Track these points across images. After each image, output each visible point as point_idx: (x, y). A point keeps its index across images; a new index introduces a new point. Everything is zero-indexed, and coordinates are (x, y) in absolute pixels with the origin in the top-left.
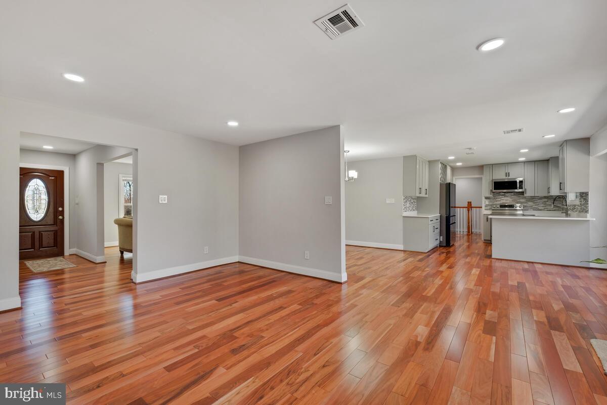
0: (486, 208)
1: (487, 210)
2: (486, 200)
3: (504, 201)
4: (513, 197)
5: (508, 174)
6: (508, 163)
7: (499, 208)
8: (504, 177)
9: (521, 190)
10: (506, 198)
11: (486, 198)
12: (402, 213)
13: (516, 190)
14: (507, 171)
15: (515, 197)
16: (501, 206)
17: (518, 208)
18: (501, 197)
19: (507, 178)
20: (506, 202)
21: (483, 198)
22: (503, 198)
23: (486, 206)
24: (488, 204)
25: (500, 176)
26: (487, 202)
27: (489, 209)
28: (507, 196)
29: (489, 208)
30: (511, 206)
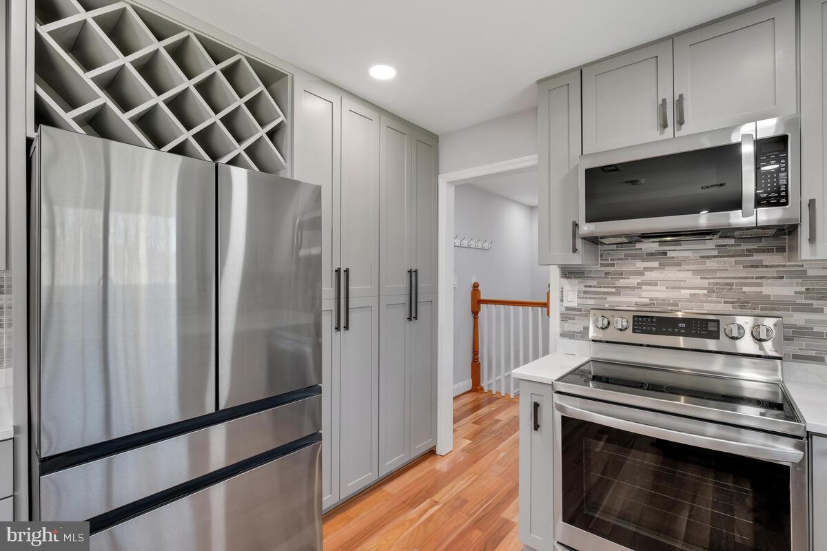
0: (569, 327)
1: (571, 336)
2: (564, 281)
3: (660, 293)
4: (711, 264)
5: (671, 111)
6: (674, 37)
7: (630, 336)
8: (654, 135)
9: (767, 216)
10: (671, 274)
11: (567, 272)
13: (737, 218)
14: (666, 94)
15: (730, 269)
17: (747, 345)
18: (640, 265)
19: (668, 133)
20: (673, 295)
21: (555, 272)
22: (649, 276)
23: (568, 314)
24: (575, 305)
26: (571, 294)
27: (583, 336)
28: (677, 263)
29: (578, 325)
30: (702, 327)
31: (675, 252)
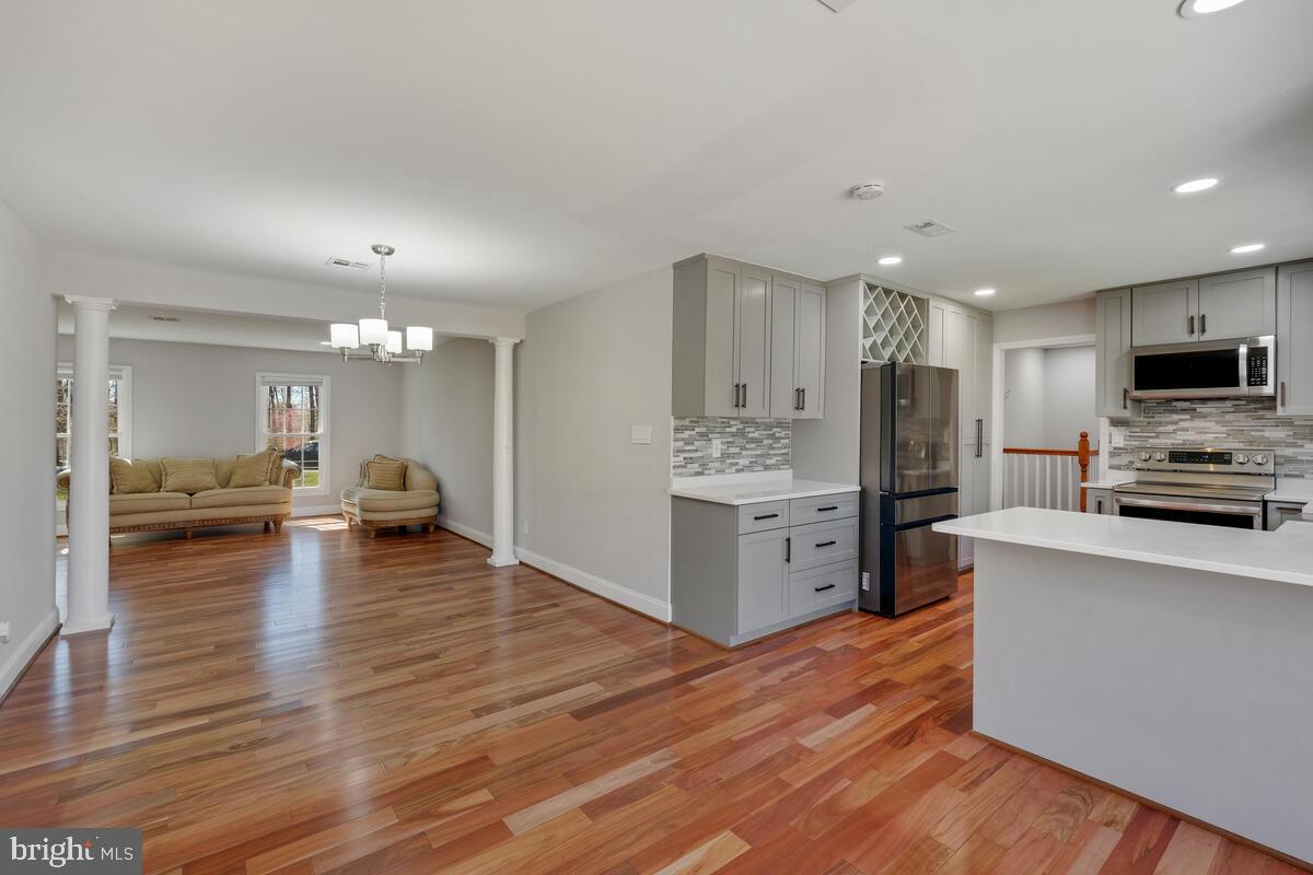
0: (1116, 461)
1: (1118, 468)
2: (1113, 429)
3: (1191, 436)
4: (1228, 417)
5: (1198, 324)
6: (1199, 278)
7: (1166, 465)
8: (1184, 338)
9: (1256, 390)
10: (1199, 423)
11: (1116, 422)
12: (669, 482)
13: (1239, 391)
14: (1194, 312)
15: (1242, 420)
16: (1176, 456)
18: (1175, 417)
19: (1195, 338)
20: (1200, 437)
21: (1105, 422)
22: (1182, 425)
23: (1115, 453)
24: (1121, 445)
25: (1167, 332)
26: (1119, 438)
27: (1128, 467)
28: (1204, 416)
29: (1125, 460)
30: (1220, 458)
31: (1201, 408)
